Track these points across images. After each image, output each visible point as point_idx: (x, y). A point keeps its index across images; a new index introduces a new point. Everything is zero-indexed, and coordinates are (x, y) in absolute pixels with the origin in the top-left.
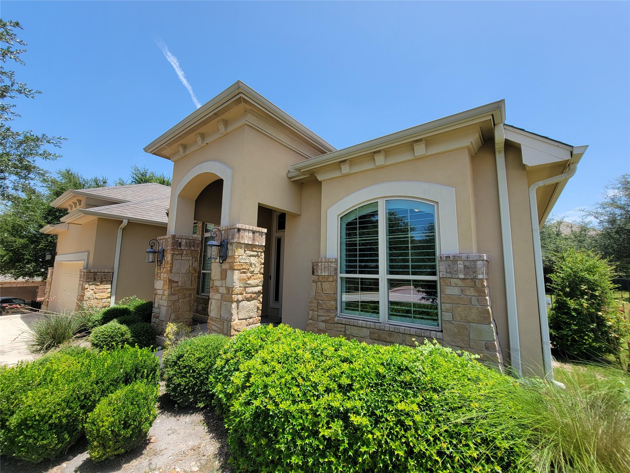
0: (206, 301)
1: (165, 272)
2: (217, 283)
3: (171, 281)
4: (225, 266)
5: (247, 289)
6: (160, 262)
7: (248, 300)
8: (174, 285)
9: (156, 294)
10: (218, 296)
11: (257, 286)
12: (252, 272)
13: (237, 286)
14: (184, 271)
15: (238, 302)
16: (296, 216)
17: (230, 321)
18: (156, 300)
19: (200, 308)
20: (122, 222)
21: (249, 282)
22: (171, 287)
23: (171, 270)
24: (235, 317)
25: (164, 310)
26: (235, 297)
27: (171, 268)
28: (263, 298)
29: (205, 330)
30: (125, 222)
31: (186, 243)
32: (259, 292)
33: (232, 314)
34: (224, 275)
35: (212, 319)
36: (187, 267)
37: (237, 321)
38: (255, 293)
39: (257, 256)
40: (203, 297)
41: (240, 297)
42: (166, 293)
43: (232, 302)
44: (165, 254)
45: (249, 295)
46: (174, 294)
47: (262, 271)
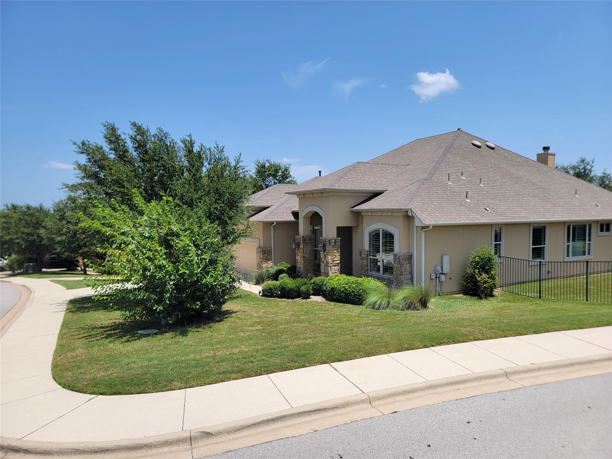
0: (319, 265)
1: (301, 253)
2: (323, 259)
3: (304, 257)
4: (325, 253)
5: (334, 262)
6: (298, 248)
7: (334, 266)
8: (305, 258)
9: (297, 262)
10: (324, 264)
11: (338, 261)
12: (335, 256)
13: (330, 261)
14: (308, 252)
15: (331, 267)
16: (357, 227)
17: (328, 273)
18: (298, 265)
19: (315, 268)
20: (273, 223)
21: (334, 259)
22: (304, 260)
23: (303, 252)
24: (330, 272)
25: (302, 269)
26: (329, 265)
27: (303, 251)
28: (340, 265)
29: (320, 275)
30: (275, 223)
31: (308, 239)
32: (339, 263)
33: (329, 271)
34: (325, 256)
35: (322, 273)
36: (309, 250)
37: (331, 273)
38: (337, 263)
39: (337, 249)
40: (317, 263)
41: (331, 265)
42: (302, 262)
43: (329, 267)
44: (300, 244)
45: (334, 264)
46: (306, 262)
47: (340, 255)
